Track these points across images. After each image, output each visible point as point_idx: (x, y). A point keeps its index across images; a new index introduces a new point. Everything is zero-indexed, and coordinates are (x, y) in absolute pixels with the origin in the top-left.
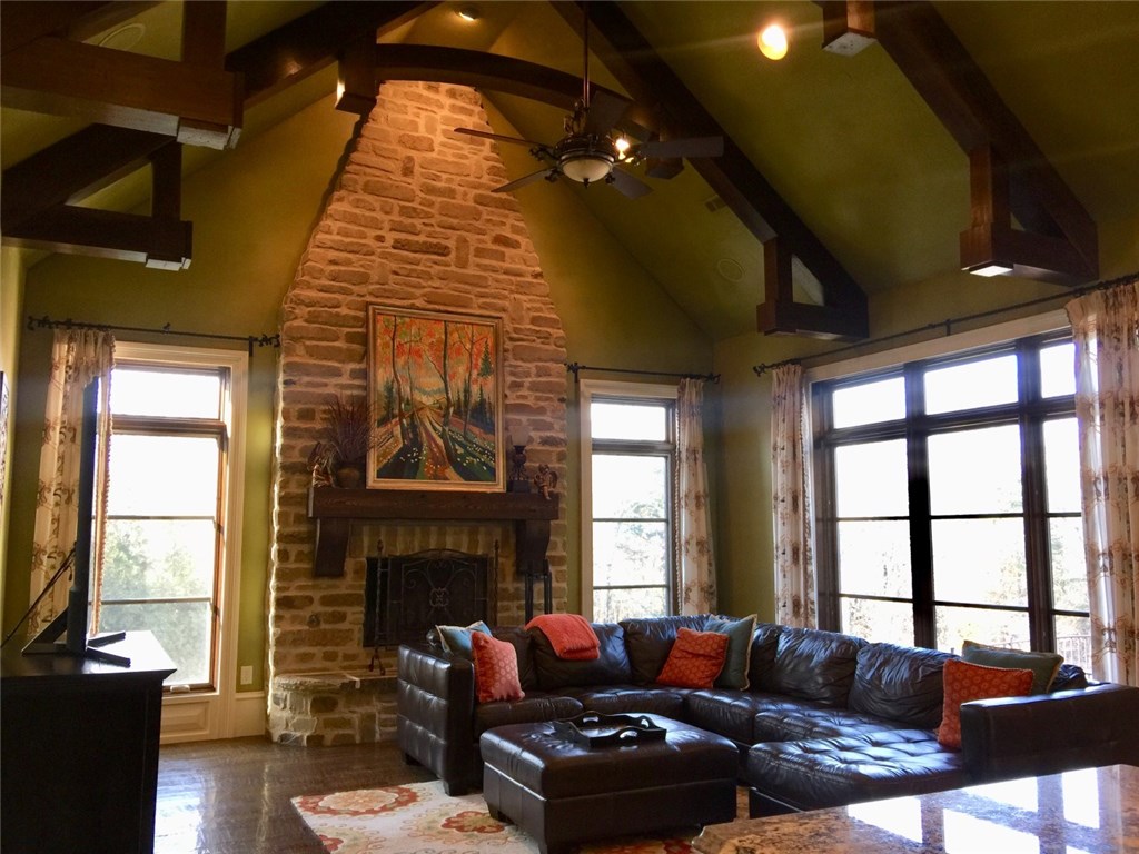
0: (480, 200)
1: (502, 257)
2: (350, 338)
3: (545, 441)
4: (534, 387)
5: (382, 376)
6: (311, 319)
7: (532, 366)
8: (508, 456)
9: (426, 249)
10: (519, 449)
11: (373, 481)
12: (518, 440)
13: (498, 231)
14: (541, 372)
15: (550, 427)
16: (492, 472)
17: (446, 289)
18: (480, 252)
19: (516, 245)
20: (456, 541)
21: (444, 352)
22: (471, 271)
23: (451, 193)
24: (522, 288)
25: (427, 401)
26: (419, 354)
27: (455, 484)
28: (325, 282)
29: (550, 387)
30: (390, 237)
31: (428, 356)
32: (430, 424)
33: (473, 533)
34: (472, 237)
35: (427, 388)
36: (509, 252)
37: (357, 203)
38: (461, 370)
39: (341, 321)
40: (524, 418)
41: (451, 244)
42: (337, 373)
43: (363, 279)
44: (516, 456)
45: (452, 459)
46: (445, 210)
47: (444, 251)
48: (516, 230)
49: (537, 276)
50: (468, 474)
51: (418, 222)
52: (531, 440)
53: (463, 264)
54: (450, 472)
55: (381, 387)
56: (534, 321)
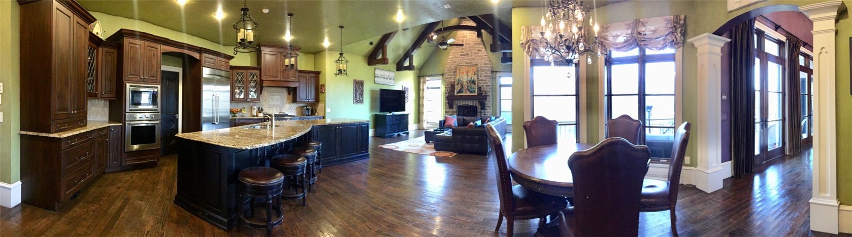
0: (475, 44)
1: (478, 53)
2: (453, 72)
3: (486, 86)
4: (484, 76)
6: (448, 70)
7: (484, 73)
8: (478, 88)
9: (465, 55)
10: (480, 87)
11: (455, 94)
12: (480, 86)
13: (478, 49)
14: (486, 73)
15: (487, 83)
16: (475, 91)
17: (468, 61)
18: (475, 53)
19: (481, 51)
20: (470, 103)
21: (468, 72)
22: (473, 57)
23: (470, 44)
24: (482, 58)
25: (465, 80)
26: (463, 73)
27: (469, 94)
28: (450, 64)
29: (487, 76)
30: (460, 54)
31: (465, 73)
33: (473, 102)
34: (473, 51)
36: (480, 52)
37: (455, 50)
38: (470, 75)
39: (452, 70)
40: (482, 82)
41: (469, 53)
42: (451, 78)
43: (455, 62)
44: (479, 89)
45: (468, 90)
46: (469, 47)
47: (468, 54)
48: (482, 48)
49: (485, 56)
50: (471, 92)
51: (464, 51)
52: (483, 86)
53: (471, 56)
54: (468, 92)
55: (457, 79)
56: (485, 64)
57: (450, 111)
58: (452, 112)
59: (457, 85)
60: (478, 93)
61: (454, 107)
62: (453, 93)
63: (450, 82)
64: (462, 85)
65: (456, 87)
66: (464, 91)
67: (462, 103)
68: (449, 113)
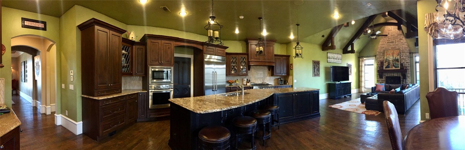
0: (398, 35)
1: (400, 41)
2: (382, 54)
3: (406, 63)
4: (405, 56)
5: (385, 57)
6: (379, 53)
7: (404, 54)
8: (400, 65)
9: (391, 42)
10: (402, 64)
11: (384, 69)
12: (402, 62)
13: (400, 38)
14: (405, 54)
15: (407, 61)
16: (399, 67)
17: (393, 46)
18: (398, 41)
19: (402, 39)
20: (395, 75)
21: (393, 54)
22: (397, 44)
23: (394, 35)
24: (403, 44)
25: (391, 59)
26: (390, 54)
27: (394, 68)
28: (380, 49)
29: (407, 56)
30: (387, 42)
31: (391, 55)
32: (391, 62)
33: (397, 74)
34: (397, 40)
35: (391, 58)
36: (401, 40)
37: (383, 39)
38: (395, 56)
39: (381, 52)
40: (404, 60)
41: (394, 41)
42: (381, 58)
43: (384, 47)
44: (402, 65)
45: (394, 66)
46: (393, 37)
47: (393, 42)
48: (402, 37)
49: (405, 42)
50: (396, 67)
51: (390, 40)
52: (404, 63)
53: (395, 43)
54: (394, 67)
55: (385, 59)
56: (405, 48)
57: (381, 80)
58: (382, 81)
59: (385, 62)
60: (400, 68)
61: (383, 77)
62: (382, 68)
63: (380, 61)
64: (389, 63)
65: (385, 64)
66: (390, 66)
67: (389, 75)
68: (380, 82)
